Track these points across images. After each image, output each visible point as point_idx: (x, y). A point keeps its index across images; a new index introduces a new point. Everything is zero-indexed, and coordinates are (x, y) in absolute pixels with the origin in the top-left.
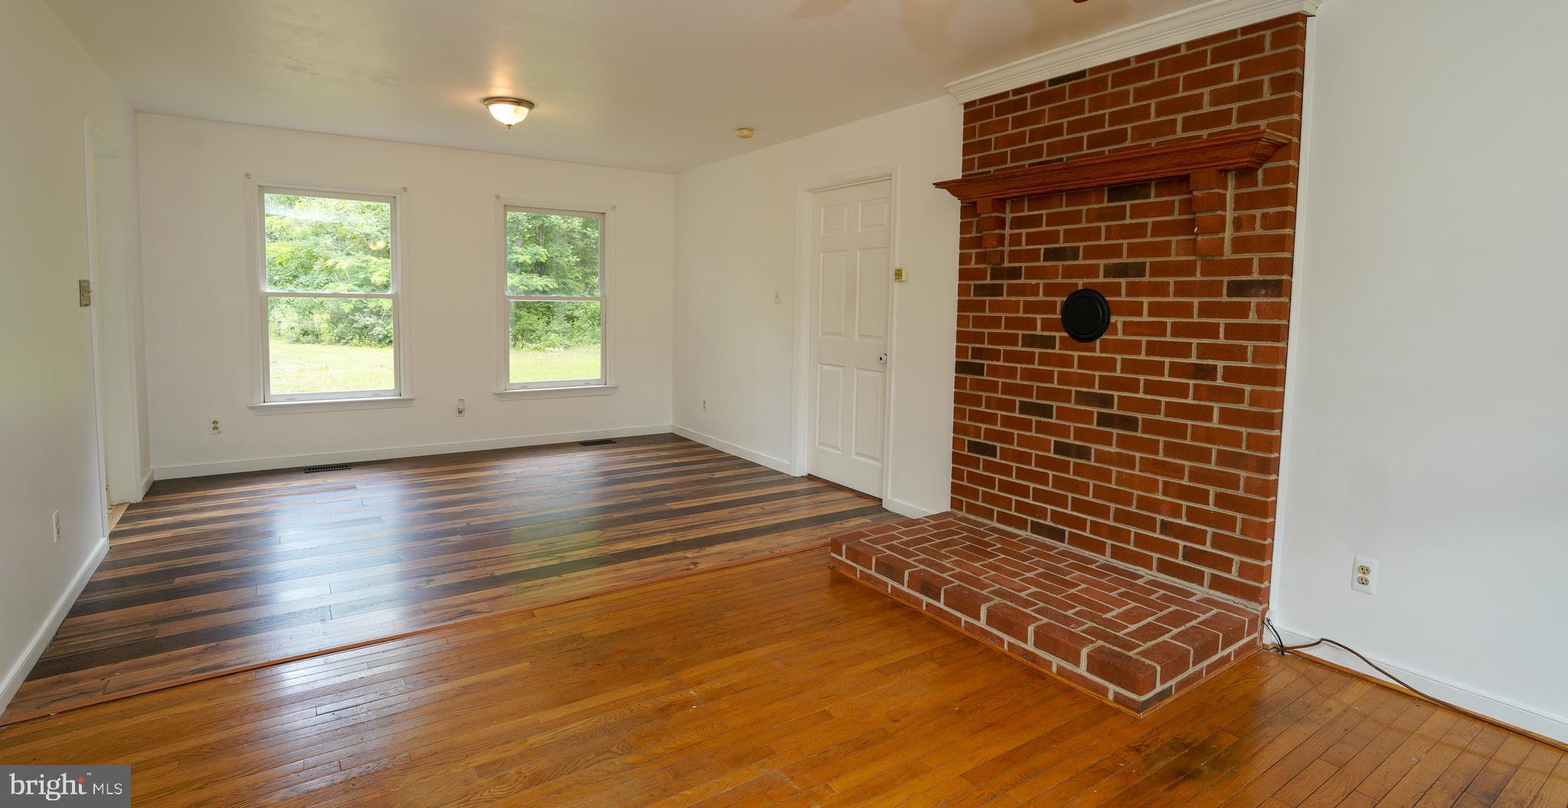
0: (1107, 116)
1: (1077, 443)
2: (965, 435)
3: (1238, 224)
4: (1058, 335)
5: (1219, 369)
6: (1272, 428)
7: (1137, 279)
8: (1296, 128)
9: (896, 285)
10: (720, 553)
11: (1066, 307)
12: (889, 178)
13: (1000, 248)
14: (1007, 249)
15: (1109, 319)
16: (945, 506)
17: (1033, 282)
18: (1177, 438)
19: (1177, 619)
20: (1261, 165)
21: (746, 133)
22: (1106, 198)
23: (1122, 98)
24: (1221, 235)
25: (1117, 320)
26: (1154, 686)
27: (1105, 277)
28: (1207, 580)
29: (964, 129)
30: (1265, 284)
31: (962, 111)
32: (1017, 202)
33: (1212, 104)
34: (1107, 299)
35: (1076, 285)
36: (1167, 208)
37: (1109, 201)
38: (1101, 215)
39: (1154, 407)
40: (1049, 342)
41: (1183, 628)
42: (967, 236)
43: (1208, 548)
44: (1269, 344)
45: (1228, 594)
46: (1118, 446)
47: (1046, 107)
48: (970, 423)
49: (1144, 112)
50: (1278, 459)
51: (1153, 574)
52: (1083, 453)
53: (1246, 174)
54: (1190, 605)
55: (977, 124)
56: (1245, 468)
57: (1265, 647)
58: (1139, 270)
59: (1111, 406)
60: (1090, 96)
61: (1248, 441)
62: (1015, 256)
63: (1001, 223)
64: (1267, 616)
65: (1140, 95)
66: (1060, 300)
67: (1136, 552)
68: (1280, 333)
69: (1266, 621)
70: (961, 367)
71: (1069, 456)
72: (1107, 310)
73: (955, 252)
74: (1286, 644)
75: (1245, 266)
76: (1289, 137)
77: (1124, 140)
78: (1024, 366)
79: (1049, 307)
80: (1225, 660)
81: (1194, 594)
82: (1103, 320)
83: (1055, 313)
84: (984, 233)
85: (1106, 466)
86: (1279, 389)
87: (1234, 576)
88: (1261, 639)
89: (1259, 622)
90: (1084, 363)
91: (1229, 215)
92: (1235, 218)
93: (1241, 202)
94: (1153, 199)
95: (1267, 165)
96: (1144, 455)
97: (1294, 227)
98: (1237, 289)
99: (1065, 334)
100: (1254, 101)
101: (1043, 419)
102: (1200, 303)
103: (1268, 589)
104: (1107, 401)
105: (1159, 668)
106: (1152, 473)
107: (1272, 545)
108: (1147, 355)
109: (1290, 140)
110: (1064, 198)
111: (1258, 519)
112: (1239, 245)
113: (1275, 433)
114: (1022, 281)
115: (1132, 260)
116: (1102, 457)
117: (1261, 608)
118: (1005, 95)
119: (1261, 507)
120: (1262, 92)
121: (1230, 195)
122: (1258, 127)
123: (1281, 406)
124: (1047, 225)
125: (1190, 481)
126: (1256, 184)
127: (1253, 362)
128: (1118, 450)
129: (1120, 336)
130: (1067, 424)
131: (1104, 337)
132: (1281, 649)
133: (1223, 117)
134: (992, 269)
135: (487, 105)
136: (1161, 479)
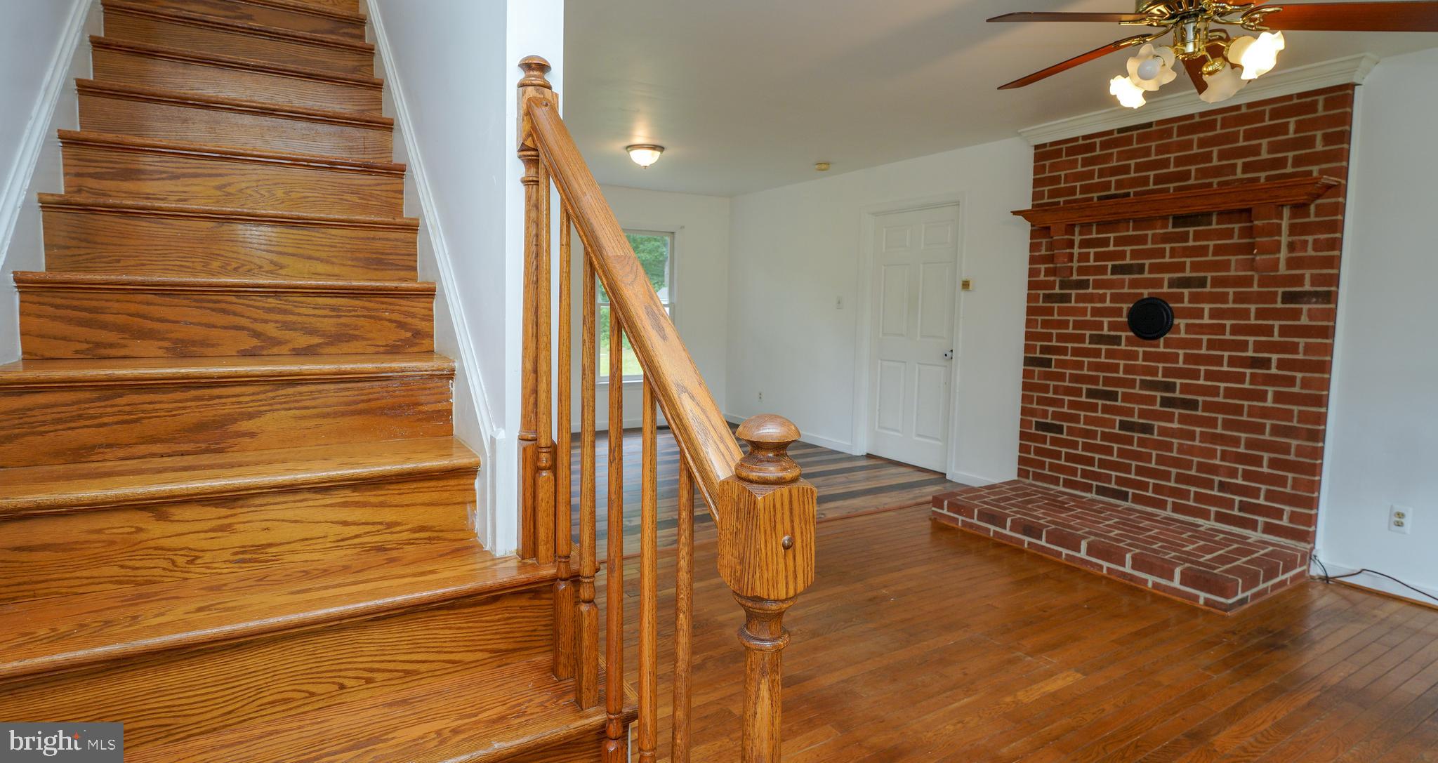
0: (1172, 160)
1: (1141, 421)
2: (1032, 416)
3: (1292, 247)
4: (1123, 334)
5: (1273, 361)
6: (1320, 406)
7: (1199, 290)
8: (1344, 173)
9: (963, 293)
10: (837, 508)
11: (1131, 313)
12: (957, 204)
13: (1069, 264)
14: (1075, 264)
15: (1172, 321)
16: (1012, 475)
17: (1101, 291)
18: (1234, 415)
19: (1242, 552)
20: (1313, 201)
21: (823, 166)
22: (1170, 225)
23: (1188, 145)
24: (1277, 256)
25: (1181, 322)
26: (1236, 594)
27: (1169, 287)
28: (1260, 527)
29: (1035, 166)
30: (1316, 294)
31: (1032, 151)
32: (1086, 227)
33: (1269, 152)
34: (1171, 305)
35: (1142, 294)
36: (1229, 234)
37: (1174, 226)
38: (1166, 238)
39: (1214, 391)
40: (1116, 340)
41: (1249, 558)
42: (1037, 254)
43: (1261, 501)
44: (1319, 340)
45: (1281, 537)
46: (1180, 422)
47: (1115, 150)
48: (1037, 407)
49: (1207, 157)
50: (1324, 431)
51: (1212, 524)
52: (1147, 429)
53: (1300, 208)
54: (1249, 544)
55: (1048, 163)
56: (1296, 438)
57: (1312, 578)
58: (1202, 282)
59: (1174, 391)
60: (1157, 143)
61: (1299, 416)
62: (1081, 271)
63: (1071, 244)
64: (1314, 553)
65: (1202, 143)
66: (1126, 307)
67: (1195, 507)
68: (1328, 332)
69: (1313, 557)
70: (1028, 361)
71: (1134, 432)
72: (1171, 314)
73: (1026, 267)
74: (1330, 575)
75: (1299, 280)
76: (1339, 180)
77: (1189, 179)
78: (1091, 360)
79: (1117, 312)
80: (1283, 583)
81: (1250, 538)
82: (1167, 322)
83: (1122, 317)
84: (1056, 251)
85: (1168, 439)
86: (1326, 376)
87: (1285, 522)
88: (1309, 571)
89: (1308, 557)
90: (1147, 356)
91: (1284, 239)
92: (1289, 242)
93: (1293, 230)
94: (1214, 226)
95: (1319, 201)
96: (1203, 430)
97: (1341, 250)
98: (1289, 297)
99: (1131, 334)
100: (1308, 151)
101: (1108, 403)
102: (1257, 309)
103: (1315, 532)
104: (1170, 387)
105: (1240, 581)
106: (1211, 443)
107: (1318, 497)
108: (1208, 349)
109: (1340, 182)
110: (1131, 224)
111: (1307, 477)
112: (1291, 263)
113: (1323, 410)
114: (1090, 291)
115: (1194, 275)
116: (1163, 432)
117: (1309, 546)
118: (1076, 139)
119: (1310, 468)
120: (1315, 144)
121: (1285, 224)
122: (1310, 173)
123: (1328, 389)
124: (1114, 246)
125: (1246, 448)
126: (1308, 216)
127: (1305, 354)
128: (1180, 426)
129: (1183, 335)
130: (1132, 406)
131: (1168, 335)
132: (1326, 579)
133: (1281, 163)
134: (1060, 281)
135: (628, 152)
136: (1219, 448)
